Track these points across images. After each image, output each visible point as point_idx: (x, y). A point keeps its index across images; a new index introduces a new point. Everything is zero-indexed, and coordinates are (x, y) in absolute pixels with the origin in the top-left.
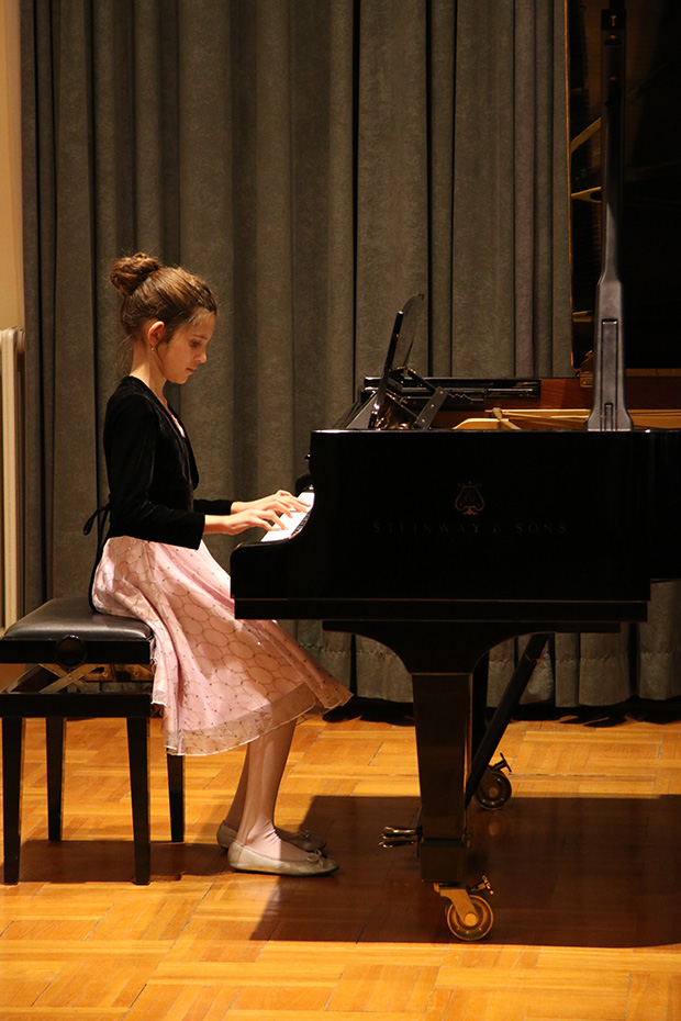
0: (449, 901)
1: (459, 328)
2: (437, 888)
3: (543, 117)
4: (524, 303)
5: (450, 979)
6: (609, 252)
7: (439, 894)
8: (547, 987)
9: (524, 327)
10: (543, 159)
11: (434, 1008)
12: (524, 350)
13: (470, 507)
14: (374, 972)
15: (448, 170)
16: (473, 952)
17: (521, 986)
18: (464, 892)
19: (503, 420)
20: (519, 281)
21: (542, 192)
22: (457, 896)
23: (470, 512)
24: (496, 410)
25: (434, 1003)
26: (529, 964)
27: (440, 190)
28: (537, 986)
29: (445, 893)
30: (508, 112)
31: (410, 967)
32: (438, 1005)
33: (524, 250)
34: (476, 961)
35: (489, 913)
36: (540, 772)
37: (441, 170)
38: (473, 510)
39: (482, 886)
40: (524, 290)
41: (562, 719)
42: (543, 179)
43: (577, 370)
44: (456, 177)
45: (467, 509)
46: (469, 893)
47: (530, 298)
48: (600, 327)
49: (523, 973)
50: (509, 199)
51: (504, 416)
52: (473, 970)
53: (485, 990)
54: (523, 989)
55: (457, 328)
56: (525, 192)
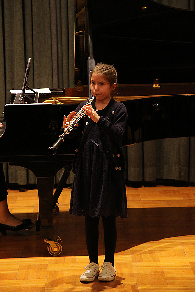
0: (49, 244)
1: (36, 74)
2: (45, 241)
3: (58, 11)
4: (55, 66)
5: (51, 268)
6: (90, 50)
7: (46, 242)
8: (80, 269)
9: (55, 73)
10: (59, 24)
11: (48, 277)
12: (55, 80)
13: (53, 127)
14: (29, 267)
15: (31, 27)
16: (57, 259)
17: (73, 269)
18: (53, 241)
19: (56, 101)
20: (53, 59)
21: (59, 33)
22: (51, 243)
23: (53, 129)
24: (53, 98)
25: (48, 275)
26: (74, 262)
27: (28, 32)
28: (77, 269)
29: (48, 242)
30: (48, 9)
31: (39, 265)
32: (49, 276)
33: (54, 50)
34: (58, 262)
35: (61, 247)
36: (65, 204)
37: (28, 27)
38: (54, 128)
39: (58, 240)
40: (55, 62)
41: (69, 187)
42: (59, 29)
43: (76, 86)
44: (33, 29)
45: (53, 128)
46: (55, 242)
47: (56, 65)
48: (89, 73)
49: (73, 265)
50: (49, 35)
51: (57, 100)
52: (58, 265)
53: (63, 271)
54: (74, 270)
55: (36, 73)
56: (54, 33)
